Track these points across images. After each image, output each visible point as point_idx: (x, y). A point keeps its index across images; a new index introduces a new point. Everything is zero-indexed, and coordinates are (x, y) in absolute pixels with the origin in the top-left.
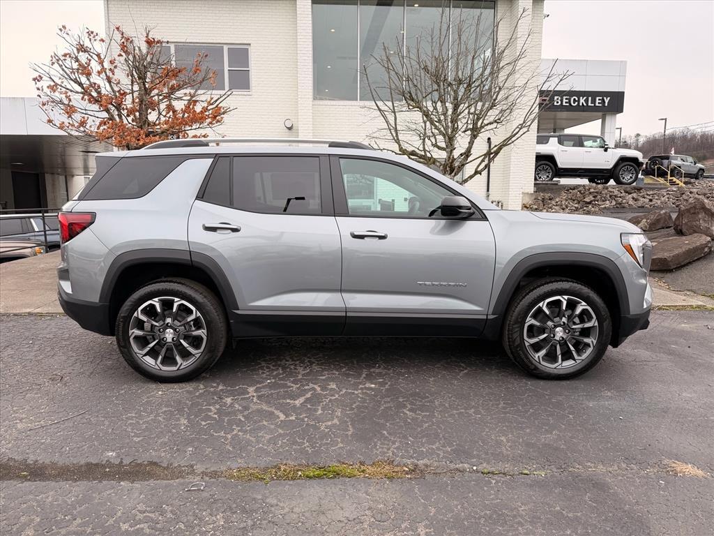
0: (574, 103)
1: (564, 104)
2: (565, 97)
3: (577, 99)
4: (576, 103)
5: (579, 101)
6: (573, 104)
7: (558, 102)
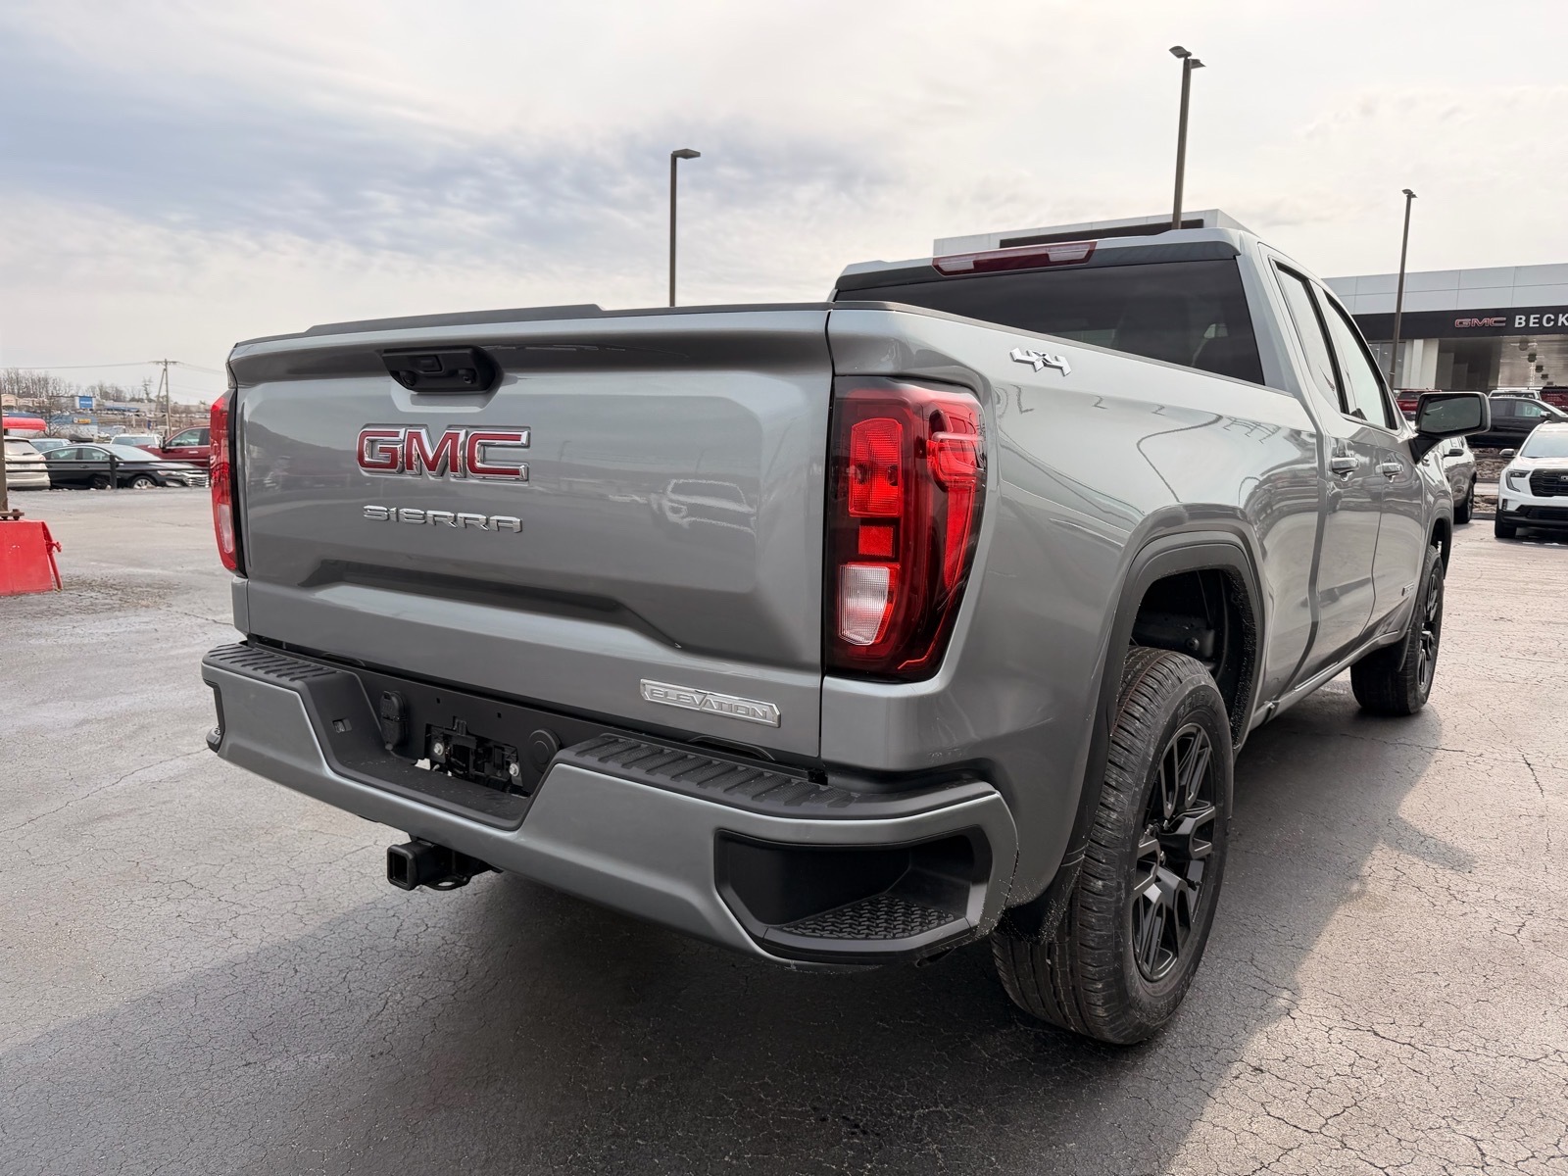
0: (1548, 322)
1: (1531, 325)
2: (1532, 317)
3: (1553, 317)
4: (1552, 323)
5: (1556, 320)
6: (1545, 324)
7: (1520, 323)
